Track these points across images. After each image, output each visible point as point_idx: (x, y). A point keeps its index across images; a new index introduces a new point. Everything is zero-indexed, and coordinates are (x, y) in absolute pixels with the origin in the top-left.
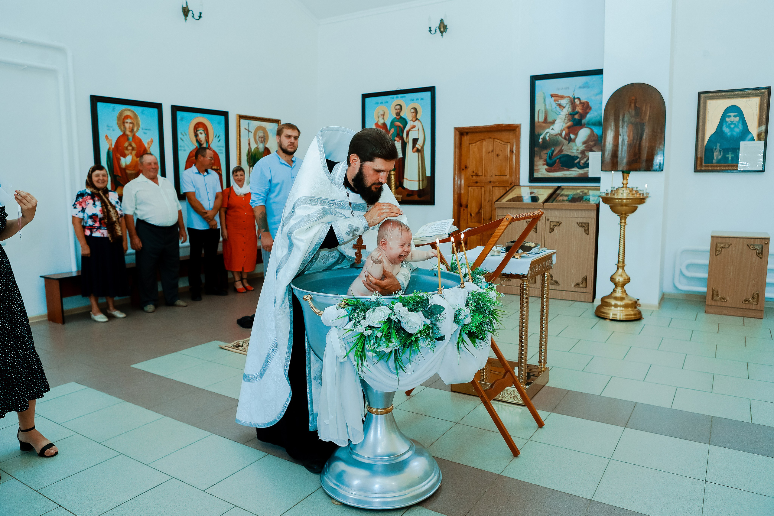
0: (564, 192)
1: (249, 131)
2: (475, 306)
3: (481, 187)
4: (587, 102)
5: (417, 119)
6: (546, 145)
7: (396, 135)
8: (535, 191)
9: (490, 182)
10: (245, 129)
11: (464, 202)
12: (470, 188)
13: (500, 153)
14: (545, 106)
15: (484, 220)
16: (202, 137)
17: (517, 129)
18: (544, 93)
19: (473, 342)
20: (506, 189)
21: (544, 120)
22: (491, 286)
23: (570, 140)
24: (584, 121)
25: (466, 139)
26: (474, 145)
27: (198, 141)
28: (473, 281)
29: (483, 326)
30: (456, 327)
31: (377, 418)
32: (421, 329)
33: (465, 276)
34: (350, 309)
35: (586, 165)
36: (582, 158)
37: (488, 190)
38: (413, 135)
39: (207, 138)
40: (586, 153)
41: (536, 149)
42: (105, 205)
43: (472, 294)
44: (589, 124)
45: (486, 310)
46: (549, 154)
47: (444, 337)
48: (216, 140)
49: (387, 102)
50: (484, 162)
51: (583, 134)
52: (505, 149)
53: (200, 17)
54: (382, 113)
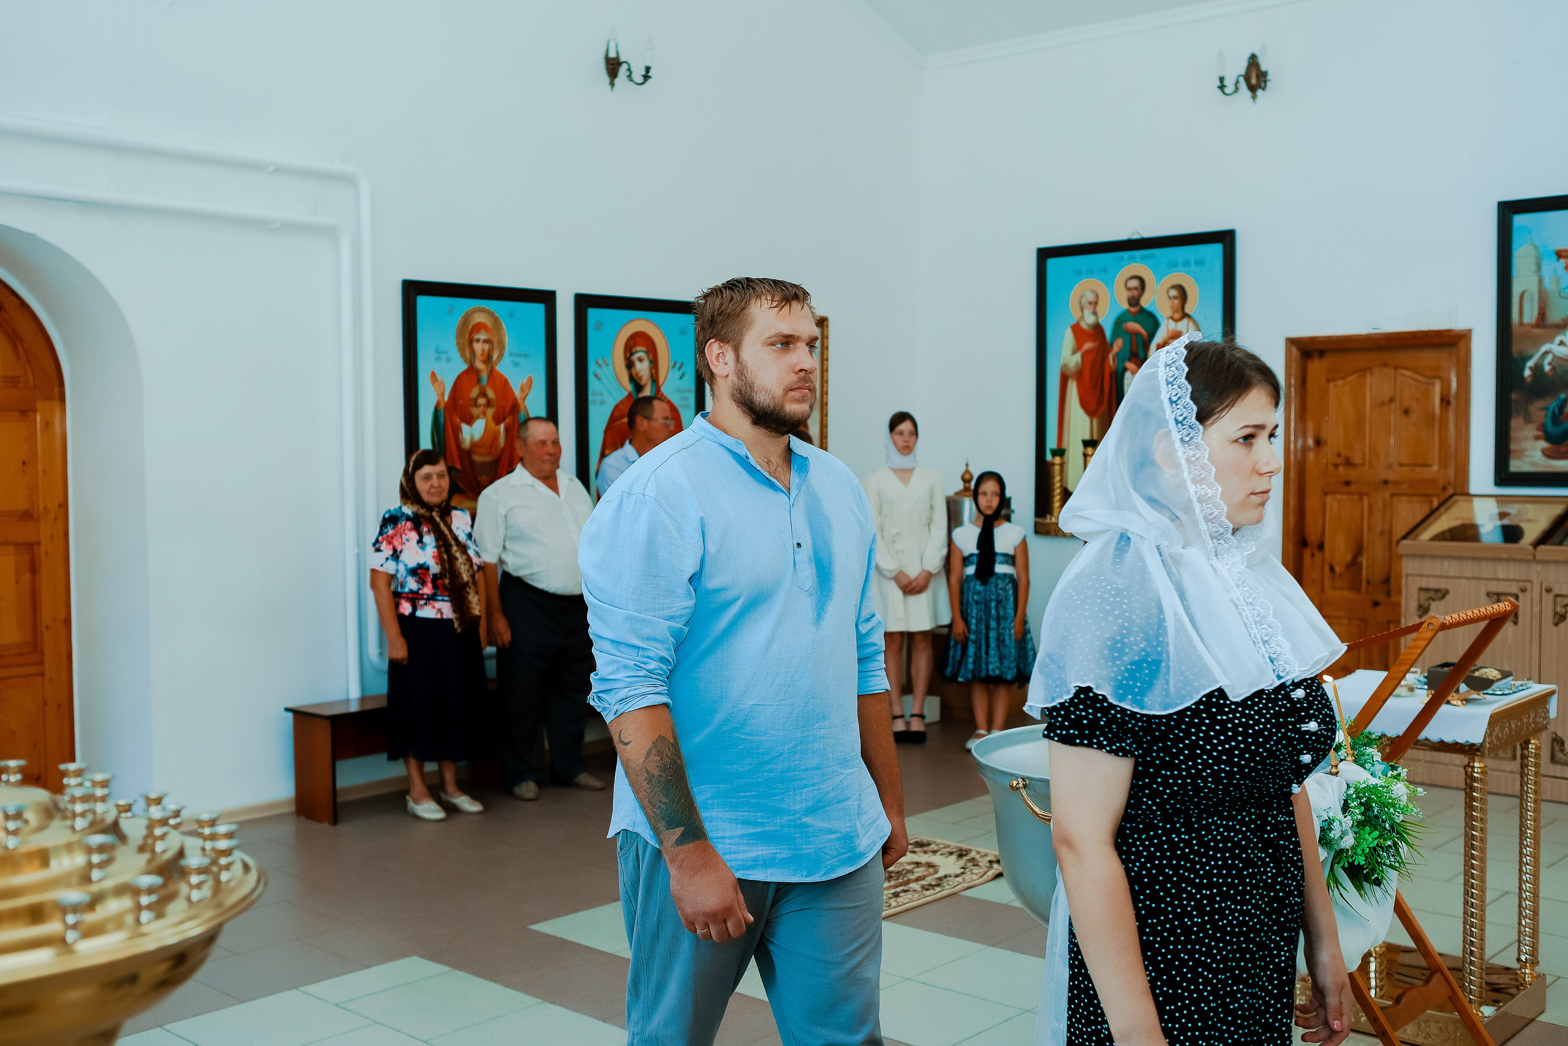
2: (1362, 814)
3: (1361, 495)
5: (1185, 315)
7: (1128, 355)
8: (1513, 509)
9: (1386, 482)
11: (1312, 536)
12: (1329, 498)
13: (1414, 407)
14: (1540, 283)
15: (1368, 582)
16: (642, 368)
17: (1462, 344)
18: (1536, 248)
19: (1359, 887)
20: (1431, 503)
21: (1538, 319)
22: (1395, 773)
25: (1316, 367)
26: (1340, 382)
27: (634, 380)
28: (1355, 761)
29: (1379, 855)
37: (1380, 504)
39: (654, 371)
41: (1514, 396)
42: (446, 544)
43: (1356, 788)
45: (1385, 822)
46: (1550, 411)
48: (676, 374)
49: (1105, 270)
50: (1367, 430)
52: (1427, 395)
53: (646, 77)
54: (1090, 297)
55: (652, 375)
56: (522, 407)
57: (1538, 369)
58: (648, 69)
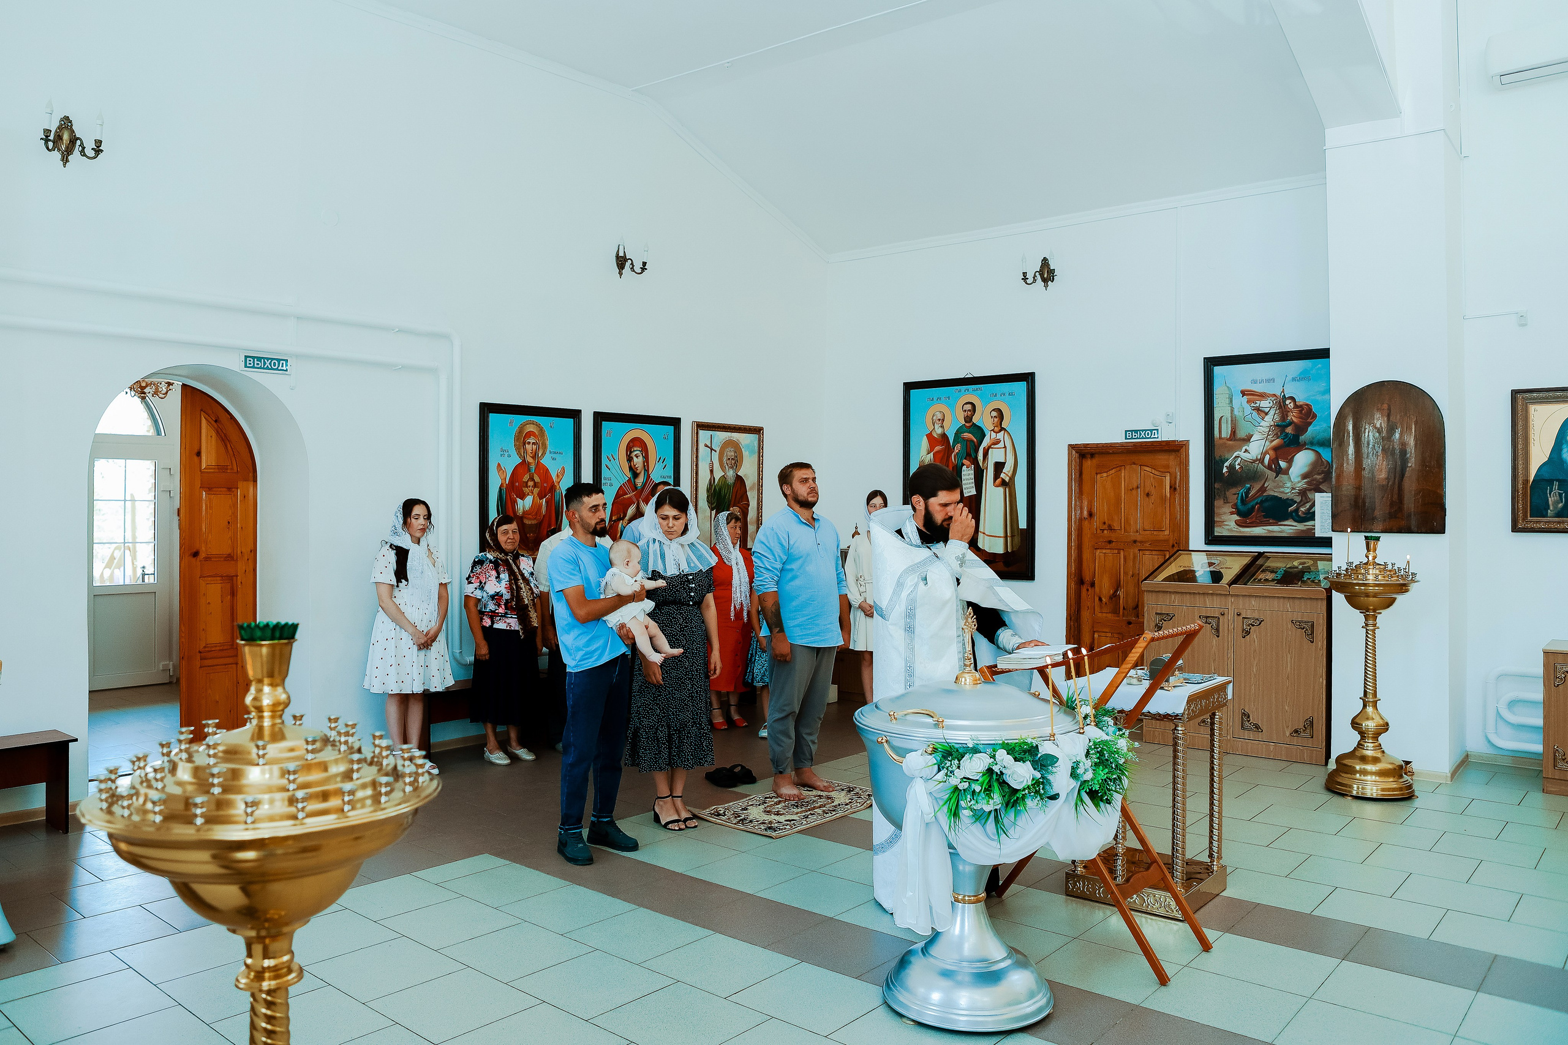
0: (1268, 564)
1: (712, 449)
2: (1098, 758)
3: (1119, 550)
4: (1307, 405)
5: (1002, 429)
6: (1236, 478)
7: (965, 455)
8: (1217, 560)
9: (1135, 542)
10: (706, 446)
11: (1087, 578)
12: (1099, 551)
13: (1153, 491)
14: (1232, 411)
15: (1124, 608)
16: (638, 461)
17: (1183, 450)
18: (1228, 388)
19: (1097, 806)
20: (1165, 556)
21: (1231, 435)
22: (1121, 733)
23: (1279, 471)
24: (1302, 438)
25: (1088, 463)
26: (1105, 475)
27: (632, 470)
28: (1096, 725)
29: (1108, 784)
30: (1074, 784)
31: (963, 908)
32: (1030, 783)
33: (1085, 718)
34: (939, 756)
35: (1310, 516)
36: (1302, 503)
37: (1132, 557)
38: (996, 456)
39: (646, 464)
40: (1310, 495)
41: (1217, 485)
43: (1095, 742)
44: (1312, 443)
45: (1112, 763)
46: (1240, 495)
47: (1058, 794)
48: (660, 465)
50: (1122, 506)
51: (1303, 460)
52: (1161, 483)
53: (643, 269)
54: (939, 416)
55: (644, 466)
56: (558, 487)
57: (1231, 467)
58: (644, 264)
